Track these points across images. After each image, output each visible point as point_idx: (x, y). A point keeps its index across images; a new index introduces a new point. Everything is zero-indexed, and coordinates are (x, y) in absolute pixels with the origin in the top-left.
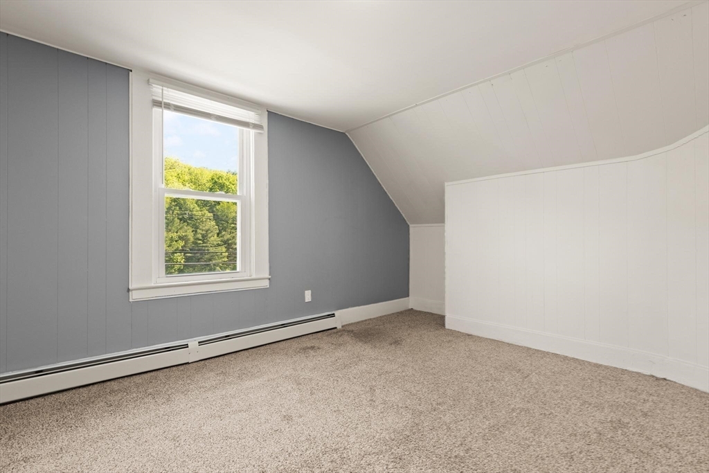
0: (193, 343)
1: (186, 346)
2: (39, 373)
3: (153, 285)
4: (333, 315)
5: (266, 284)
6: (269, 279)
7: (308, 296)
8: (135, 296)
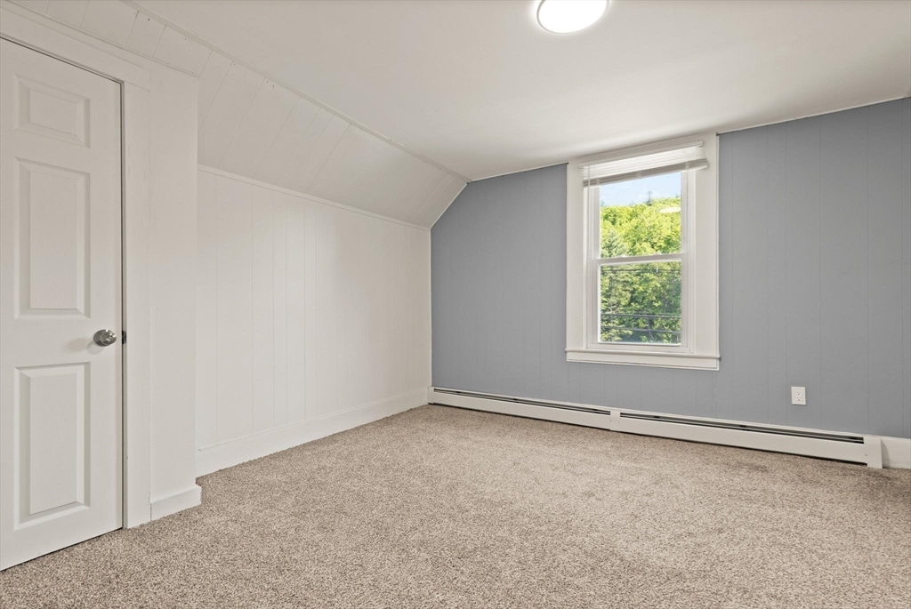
0: (615, 412)
1: (608, 413)
2: (516, 400)
3: (584, 349)
4: (860, 441)
5: (714, 365)
6: (720, 359)
7: (798, 395)
8: (570, 357)
